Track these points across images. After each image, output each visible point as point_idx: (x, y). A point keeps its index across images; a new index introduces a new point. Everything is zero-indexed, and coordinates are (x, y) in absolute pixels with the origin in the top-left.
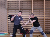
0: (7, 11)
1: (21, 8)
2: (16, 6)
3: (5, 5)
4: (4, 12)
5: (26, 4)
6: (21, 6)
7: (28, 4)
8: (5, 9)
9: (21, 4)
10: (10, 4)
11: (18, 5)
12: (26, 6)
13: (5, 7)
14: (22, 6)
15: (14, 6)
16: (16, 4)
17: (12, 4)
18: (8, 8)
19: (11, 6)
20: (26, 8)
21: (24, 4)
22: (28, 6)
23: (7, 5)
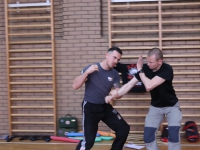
1: (164, 34)
2: (144, 26)
3: (101, 23)
4: (99, 53)
5: (186, 16)
6: (164, 26)
8: (102, 40)
9: (164, 17)
10: (123, 19)
11: (154, 22)
12: (186, 25)
13: (102, 31)
14: (170, 25)
15: (137, 27)
16: (143, 17)
17: (129, 18)
18: (114, 35)
19: (122, 27)
20: (186, 34)
21: (178, 17)
22: (193, 25)
23: (110, 23)
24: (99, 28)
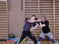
0: (24, 14)
1: (40, 10)
2: (34, 7)
3: (22, 6)
5: (46, 5)
6: (40, 7)
7: (48, 5)
8: (22, 12)
9: (40, 5)
10: (28, 5)
11: (37, 6)
12: (46, 7)
13: (22, 9)
15: (32, 8)
16: (34, 5)
17: (30, 5)
18: (25, 10)
19: (28, 8)
21: (44, 5)
22: (48, 7)
23: (24, 6)
24: (21, 8)
